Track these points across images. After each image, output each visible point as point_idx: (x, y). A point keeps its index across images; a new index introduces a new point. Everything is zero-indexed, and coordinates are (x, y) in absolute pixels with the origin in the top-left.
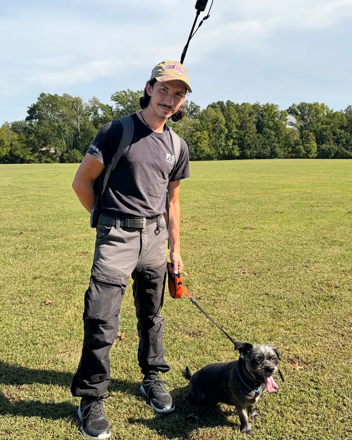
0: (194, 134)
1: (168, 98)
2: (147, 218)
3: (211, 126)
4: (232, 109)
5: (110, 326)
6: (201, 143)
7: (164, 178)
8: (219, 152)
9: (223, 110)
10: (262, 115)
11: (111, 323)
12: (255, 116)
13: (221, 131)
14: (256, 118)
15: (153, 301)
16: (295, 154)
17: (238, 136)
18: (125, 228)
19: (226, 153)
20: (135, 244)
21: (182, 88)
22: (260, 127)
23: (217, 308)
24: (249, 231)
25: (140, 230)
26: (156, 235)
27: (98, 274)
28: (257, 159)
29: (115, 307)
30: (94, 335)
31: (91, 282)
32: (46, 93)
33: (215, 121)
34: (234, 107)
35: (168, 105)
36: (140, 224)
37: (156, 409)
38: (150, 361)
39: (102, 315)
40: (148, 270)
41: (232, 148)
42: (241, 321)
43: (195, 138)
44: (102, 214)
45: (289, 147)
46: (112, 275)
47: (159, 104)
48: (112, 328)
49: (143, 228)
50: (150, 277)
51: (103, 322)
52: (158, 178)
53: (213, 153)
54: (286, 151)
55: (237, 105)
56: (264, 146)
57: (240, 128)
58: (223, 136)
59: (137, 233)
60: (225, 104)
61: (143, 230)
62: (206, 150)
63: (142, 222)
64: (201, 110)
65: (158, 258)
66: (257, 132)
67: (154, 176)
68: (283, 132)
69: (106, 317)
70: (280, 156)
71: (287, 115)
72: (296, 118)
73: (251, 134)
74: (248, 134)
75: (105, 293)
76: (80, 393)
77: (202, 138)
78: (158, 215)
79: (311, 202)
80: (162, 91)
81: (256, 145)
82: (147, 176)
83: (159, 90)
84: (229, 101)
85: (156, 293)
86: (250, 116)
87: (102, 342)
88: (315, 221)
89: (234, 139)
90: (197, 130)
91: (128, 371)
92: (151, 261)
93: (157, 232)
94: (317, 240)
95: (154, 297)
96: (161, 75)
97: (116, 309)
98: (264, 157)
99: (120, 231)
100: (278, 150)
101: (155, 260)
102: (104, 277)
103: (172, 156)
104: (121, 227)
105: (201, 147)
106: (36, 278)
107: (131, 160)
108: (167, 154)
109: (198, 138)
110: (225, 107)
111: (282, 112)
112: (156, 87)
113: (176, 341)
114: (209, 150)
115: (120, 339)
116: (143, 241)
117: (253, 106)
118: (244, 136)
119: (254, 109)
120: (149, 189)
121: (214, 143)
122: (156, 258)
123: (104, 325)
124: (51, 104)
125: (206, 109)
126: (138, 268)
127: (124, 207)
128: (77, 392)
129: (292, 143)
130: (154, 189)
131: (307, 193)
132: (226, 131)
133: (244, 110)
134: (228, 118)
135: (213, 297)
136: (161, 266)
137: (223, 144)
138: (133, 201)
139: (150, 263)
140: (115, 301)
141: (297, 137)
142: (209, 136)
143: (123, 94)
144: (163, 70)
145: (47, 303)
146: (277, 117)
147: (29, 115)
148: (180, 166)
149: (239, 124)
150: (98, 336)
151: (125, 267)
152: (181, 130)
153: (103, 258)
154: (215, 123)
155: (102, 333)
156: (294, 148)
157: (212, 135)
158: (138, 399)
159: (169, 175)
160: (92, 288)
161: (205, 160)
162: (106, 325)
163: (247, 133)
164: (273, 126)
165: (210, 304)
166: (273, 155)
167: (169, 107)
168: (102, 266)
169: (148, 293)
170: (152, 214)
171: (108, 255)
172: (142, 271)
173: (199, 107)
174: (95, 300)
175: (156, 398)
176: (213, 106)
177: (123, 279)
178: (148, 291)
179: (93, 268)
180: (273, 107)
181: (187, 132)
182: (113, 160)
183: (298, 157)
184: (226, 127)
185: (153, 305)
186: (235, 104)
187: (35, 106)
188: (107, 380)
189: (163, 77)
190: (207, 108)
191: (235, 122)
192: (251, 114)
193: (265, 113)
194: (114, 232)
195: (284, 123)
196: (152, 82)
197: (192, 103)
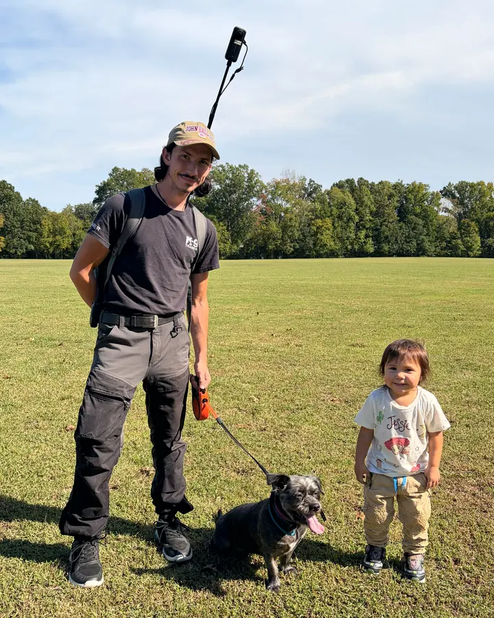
0: (313, 222)
1: (190, 167)
2: (160, 316)
3: (335, 211)
4: (366, 190)
5: (106, 448)
6: (322, 234)
7: (184, 268)
8: (347, 248)
9: (353, 191)
10: (406, 198)
11: (109, 444)
12: (396, 198)
13: (350, 219)
14: (397, 201)
15: (169, 421)
16: (450, 250)
17: (372, 226)
18: (131, 328)
19: (356, 247)
20: (144, 348)
21: (207, 153)
22: (402, 213)
23: (282, 442)
24: (358, 349)
25: (151, 330)
26: (173, 337)
27: (94, 383)
28: (398, 256)
29: (114, 425)
30: (87, 458)
31: (86, 393)
32: (120, 167)
33: (342, 204)
34: (368, 187)
35: (191, 175)
36: (150, 323)
37: (167, 556)
38: (165, 497)
39: (97, 434)
40: (162, 381)
41: (364, 242)
42: (310, 458)
43: (315, 228)
44: (103, 311)
45: (442, 241)
46: (112, 386)
47: (179, 174)
48: (110, 451)
49: (154, 329)
50: (164, 390)
51: (98, 443)
52: (175, 267)
53: (337, 248)
54: (438, 246)
55: (373, 184)
56: (408, 240)
57: (375, 214)
58: (352, 225)
59: (146, 334)
60: (356, 183)
61: (154, 331)
62: (329, 245)
63: (152, 321)
64: (323, 190)
65: (175, 367)
66: (400, 221)
67: (169, 263)
68: (434, 221)
69: (102, 436)
70: (430, 254)
71: (440, 199)
72: (453, 202)
73: (391, 223)
74: (386, 223)
75: (101, 407)
76: (69, 531)
77: (323, 228)
78: (176, 313)
79: (454, 314)
80: (183, 158)
81: (396, 238)
82: (160, 263)
83: (179, 157)
84: (361, 179)
85: (173, 411)
86: (389, 199)
87: (97, 467)
88: (453, 338)
89: (367, 229)
90: (317, 217)
91: (146, 511)
92: (165, 370)
93: (174, 334)
94: (446, 363)
95: (170, 415)
96: (180, 139)
97: (116, 427)
98: (408, 254)
99: (124, 331)
100: (427, 245)
101: (170, 369)
102: (102, 388)
103: (193, 239)
104: (126, 326)
105: (321, 240)
106: (63, 399)
107: (140, 242)
108: (187, 237)
109: (318, 228)
110: (356, 186)
111: (432, 194)
112: (176, 153)
113: (218, 479)
114: (332, 243)
115: (148, 475)
116: (154, 345)
117: (394, 185)
118: (381, 226)
119: (395, 189)
120: (162, 280)
121: (340, 235)
122: (172, 367)
123: (99, 446)
124: (126, 181)
125: (329, 189)
126: (148, 379)
127: (129, 302)
128: (66, 529)
129: (447, 235)
130: (169, 280)
131: (452, 302)
132: (357, 218)
133: (381, 191)
134: (360, 201)
135: (281, 429)
136: (179, 377)
137: (352, 236)
138: (142, 294)
139: (164, 372)
140: (114, 418)
141: (453, 228)
142: (333, 224)
143: (221, 169)
144: (184, 132)
145: (68, 428)
146: (427, 200)
147: (97, 196)
148: (206, 254)
149: (375, 209)
150: (92, 460)
151: (128, 376)
152: (296, 216)
153: (101, 364)
154: (341, 208)
155: (97, 456)
156: (450, 242)
157: (336, 225)
158: (149, 544)
159: (192, 265)
160: (86, 401)
161: (327, 257)
162: (102, 446)
163: (385, 221)
164: (421, 213)
165: (275, 437)
166: (420, 252)
167: (193, 178)
168: (100, 375)
169: (163, 411)
170: (166, 311)
171: (108, 361)
172: (154, 382)
173: (321, 186)
174: (88, 416)
175: (168, 543)
176: (339, 186)
177: (125, 391)
178: (162, 408)
179: (89, 376)
180: (421, 186)
181: (304, 219)
182: (119, 242)
183: (454, 254)
184: (356, 213)
185: (168, 426)
186: (370, 182)
187: (105, 185)
188: (105, 516)
189: (183, 141)
190: (332, 188)
191: (370, 207)
192: (391, 196)
193: (410, 196)
194: (116, 332)
195: (436, 208)
196: (170, 148)
197: (312, 181)
